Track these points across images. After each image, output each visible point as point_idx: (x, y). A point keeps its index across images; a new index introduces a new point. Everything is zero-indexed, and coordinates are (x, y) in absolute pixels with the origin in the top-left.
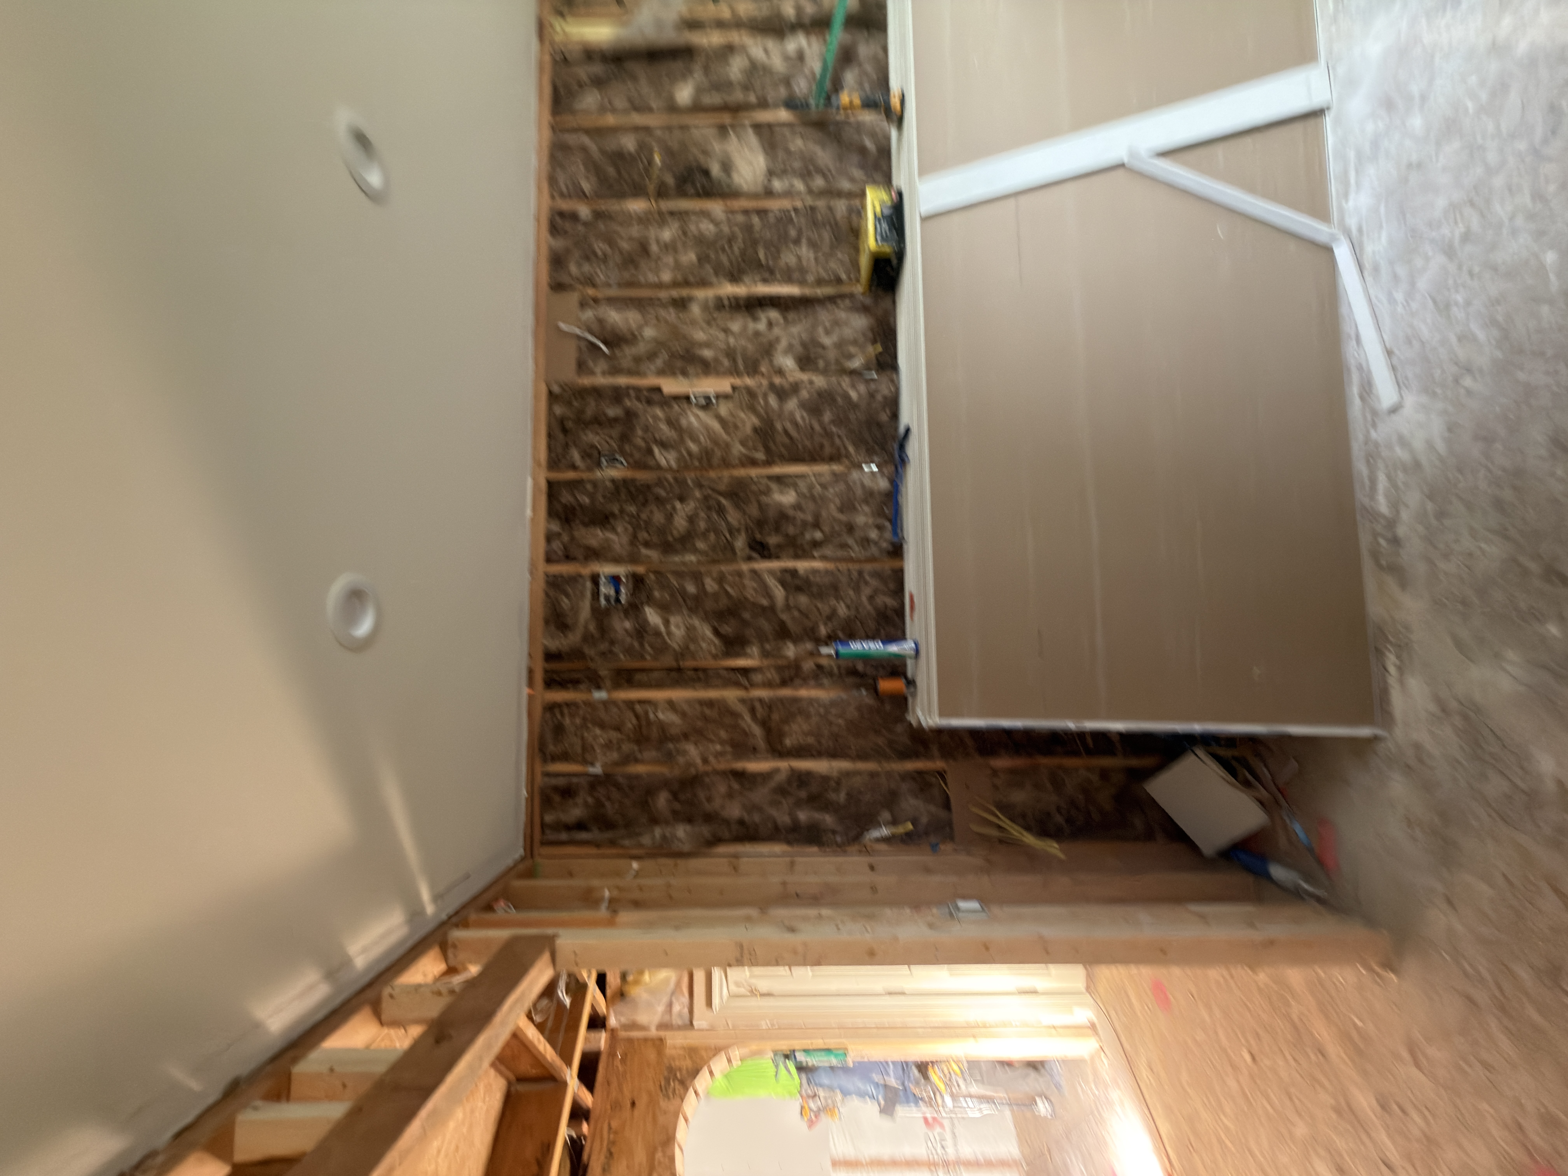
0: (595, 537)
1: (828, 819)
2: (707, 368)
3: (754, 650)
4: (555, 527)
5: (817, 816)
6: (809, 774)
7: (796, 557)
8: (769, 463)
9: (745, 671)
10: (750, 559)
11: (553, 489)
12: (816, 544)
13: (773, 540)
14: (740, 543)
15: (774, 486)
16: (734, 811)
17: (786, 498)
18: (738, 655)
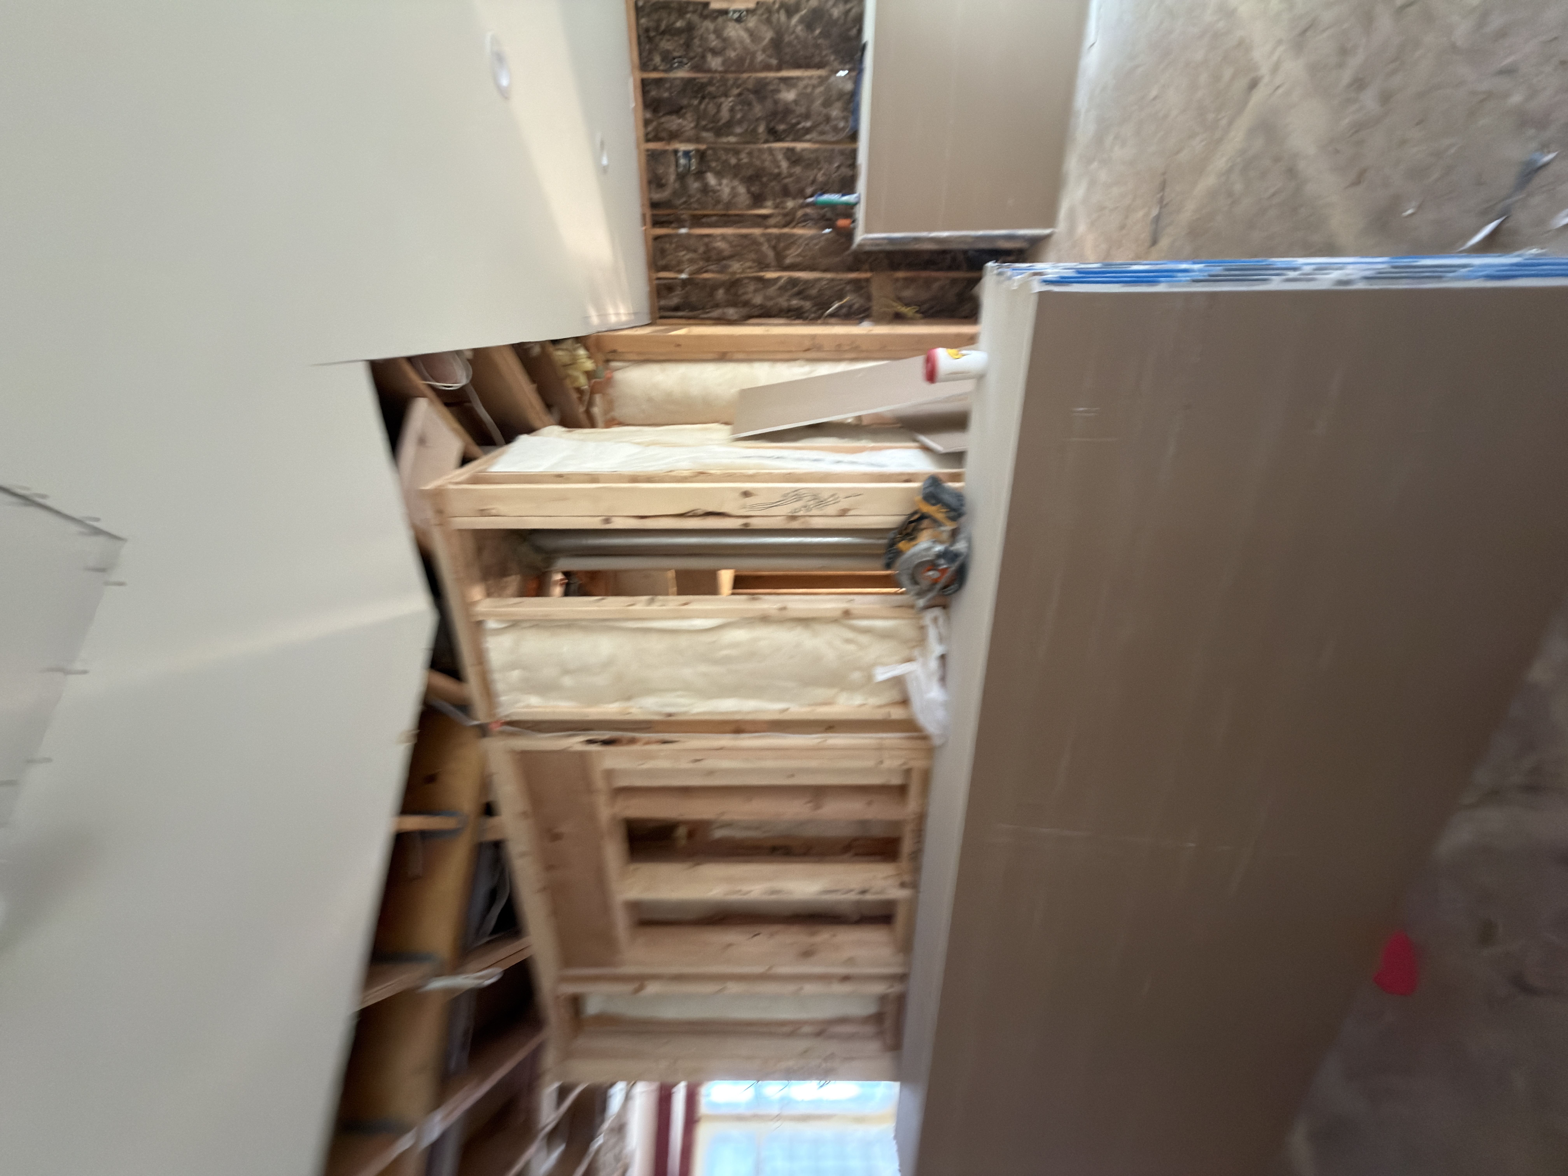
0: (674, 123)
1: (807, 305)
3: (769, 203)
4: (648, 115)
5: (802, 303)
6: (798, 280)
7: (794, 140)
8: (779, 68)
9: (764, 217)
10: (767, 140)
11: (645, 86)
12: (807, 131)
13: (781, 127)
14: (761, 129)
15: (782, 86)
16: (758, 300)
17: (789, 96)
18: (760, 206)
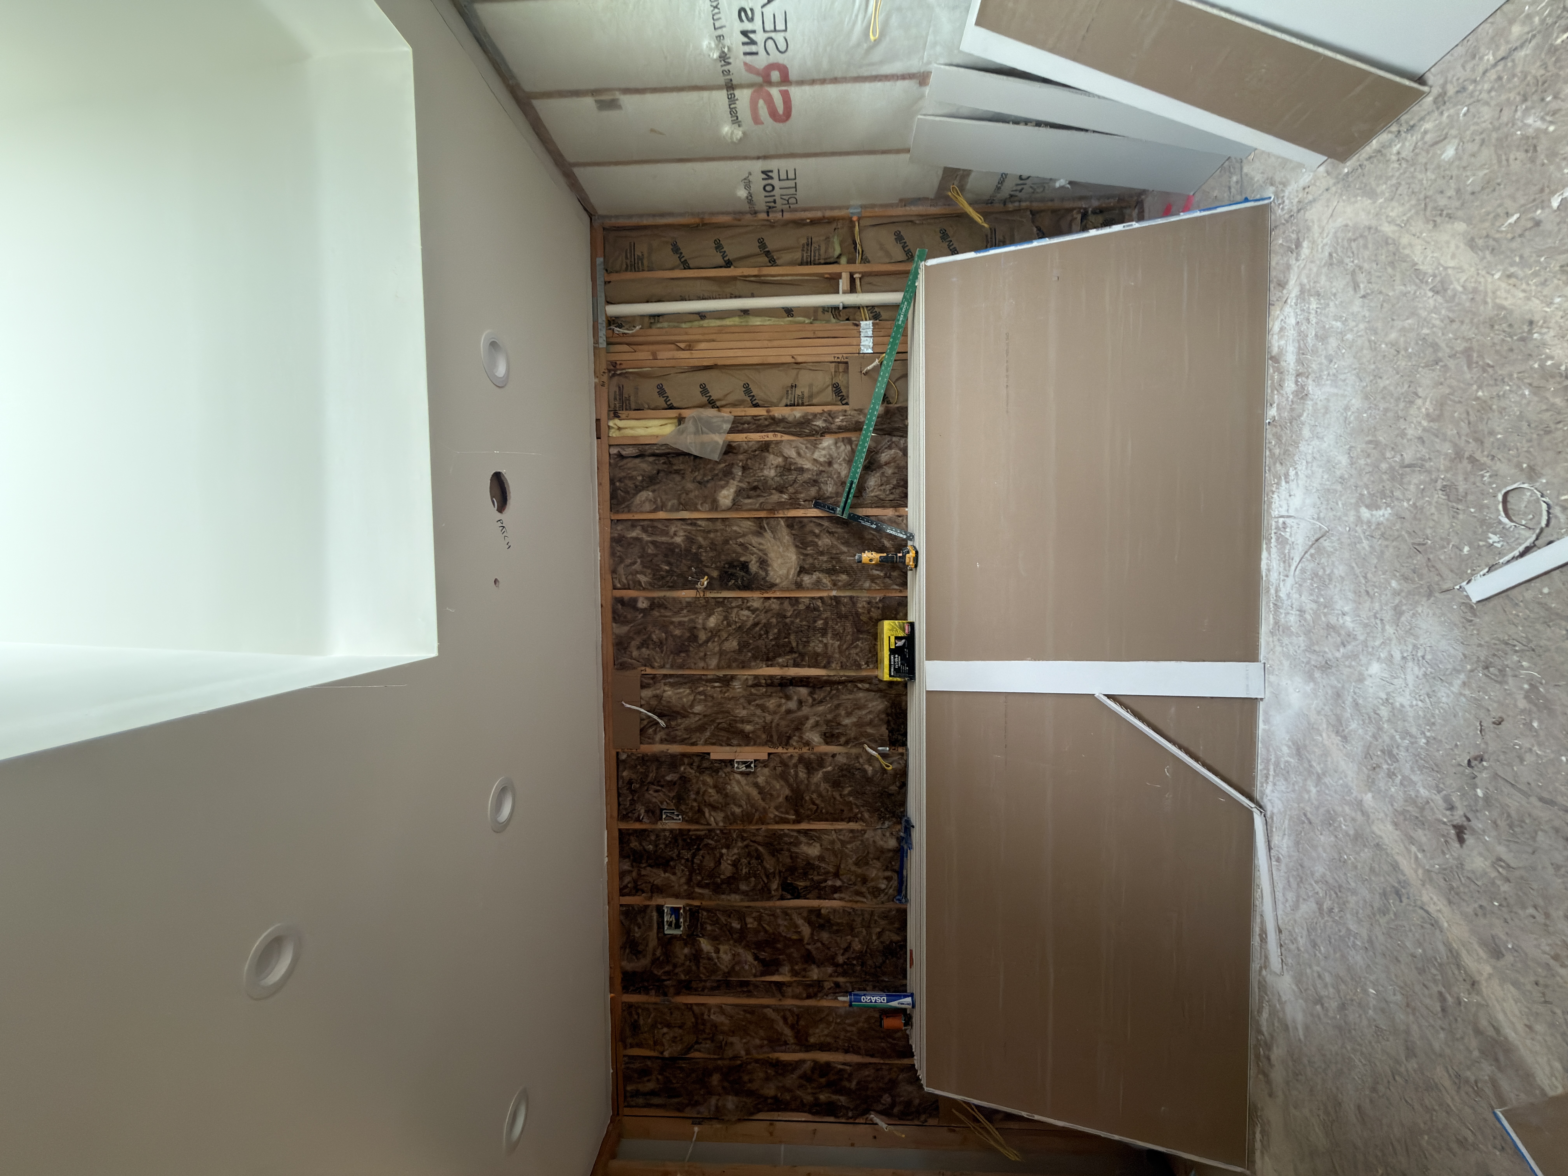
0: (659, 876)
1: (843, 1099)
2: (747, 739)
3: (786, 969)
4: (626, 867)
5: (835, 1097)
6: (828, 1064)
7: (819, 897)
8: (797, 822)
9: (779, 985)
10: (782, 898)
11: (624, 837)
12: (836, 890)
13: (801, 884)
14: (774, 886)
15: (803, 839)
16: (770, 1090)
17: (813, 851)
18: (773, 974)
